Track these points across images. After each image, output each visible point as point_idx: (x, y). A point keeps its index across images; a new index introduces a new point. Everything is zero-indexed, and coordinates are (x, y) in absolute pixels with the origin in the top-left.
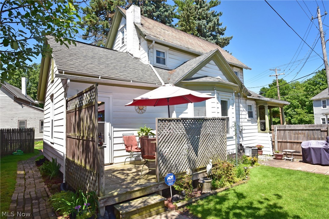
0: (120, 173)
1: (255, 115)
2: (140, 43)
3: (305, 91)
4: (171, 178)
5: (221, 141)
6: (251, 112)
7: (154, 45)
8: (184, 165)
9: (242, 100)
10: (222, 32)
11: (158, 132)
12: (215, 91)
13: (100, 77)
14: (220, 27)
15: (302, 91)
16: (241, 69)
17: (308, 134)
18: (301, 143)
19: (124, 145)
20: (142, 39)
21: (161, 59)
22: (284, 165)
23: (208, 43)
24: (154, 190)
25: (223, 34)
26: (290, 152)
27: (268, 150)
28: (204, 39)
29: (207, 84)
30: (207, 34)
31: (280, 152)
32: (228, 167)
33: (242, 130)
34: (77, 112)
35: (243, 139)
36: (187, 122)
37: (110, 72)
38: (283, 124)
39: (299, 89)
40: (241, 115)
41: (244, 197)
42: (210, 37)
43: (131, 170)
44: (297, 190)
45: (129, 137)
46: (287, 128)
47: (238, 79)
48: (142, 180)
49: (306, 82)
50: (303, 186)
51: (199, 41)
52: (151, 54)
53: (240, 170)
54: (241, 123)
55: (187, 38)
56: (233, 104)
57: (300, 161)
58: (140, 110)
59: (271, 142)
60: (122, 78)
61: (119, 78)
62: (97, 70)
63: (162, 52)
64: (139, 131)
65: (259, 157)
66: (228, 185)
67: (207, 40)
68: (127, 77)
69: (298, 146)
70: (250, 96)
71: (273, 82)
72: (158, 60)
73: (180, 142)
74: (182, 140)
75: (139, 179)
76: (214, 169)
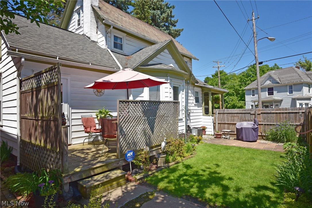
0: (79, 152)
1: (200, 100)
2: (97, 27)
3: (239, 81)
4: (130, 154)
5: (174, 121)
6: (197, 97)
7: (112, 30)
8: (142, 143)
9: (191, 87)
10: (174, 24)
11: (120, 113)
12: (169, 77)
13: (58, 57)
14: (173, 19)
15: (237, 81)
16: (191, 59)
17: (241, 117)
18: (235, 124)
19: (83, 126)
20: (100, 23)
21: (118, 44)
22: (222, 142)
23: (162, 33)
24: (115, 165)
25: (175, 26)
26: (227, 132)
27: (210, 131)
28: (158, 29)
29: (162, 71)
30: (161, 24)
31: (219, 132)
32: (179, 144)
33: (190, 113)
34: (35, 92)
35: (190, 121)
36: (145, 104)
37: (68, 53)
38: (222, 108)
39: (235, 80)
40: (190, 100)
41: (191, 168)
42: (163, 27)
43: (90, 150)
44: (232, 161)
45: (87, 118)
46: (225, 112)
47: (188, 68)
48: (102, 158)
49: (241, 74)
50: (237, 158)
51: (154, 30)
52: (108, 39)
53: (189, 146)
54: (189, 107)
55: (143, 26)
56: (184, 90)
57: (234, 139)
58: (99, 92)
59: (212, 124)
60: (80, 60)
61: (78, 60)
62: (54, 50)
63: (119, 37)
64: (98, 113)
65: (203, 136)
66: (179, 159)
67: (161, 30)
68: (86, 60)
69: (233, 127)
70: (198, 83)
71: (215, 73)
72: (116, 46)
73: (139, 122)
74: (140, 120)
75: (99, 157)
76: (168, 146)
